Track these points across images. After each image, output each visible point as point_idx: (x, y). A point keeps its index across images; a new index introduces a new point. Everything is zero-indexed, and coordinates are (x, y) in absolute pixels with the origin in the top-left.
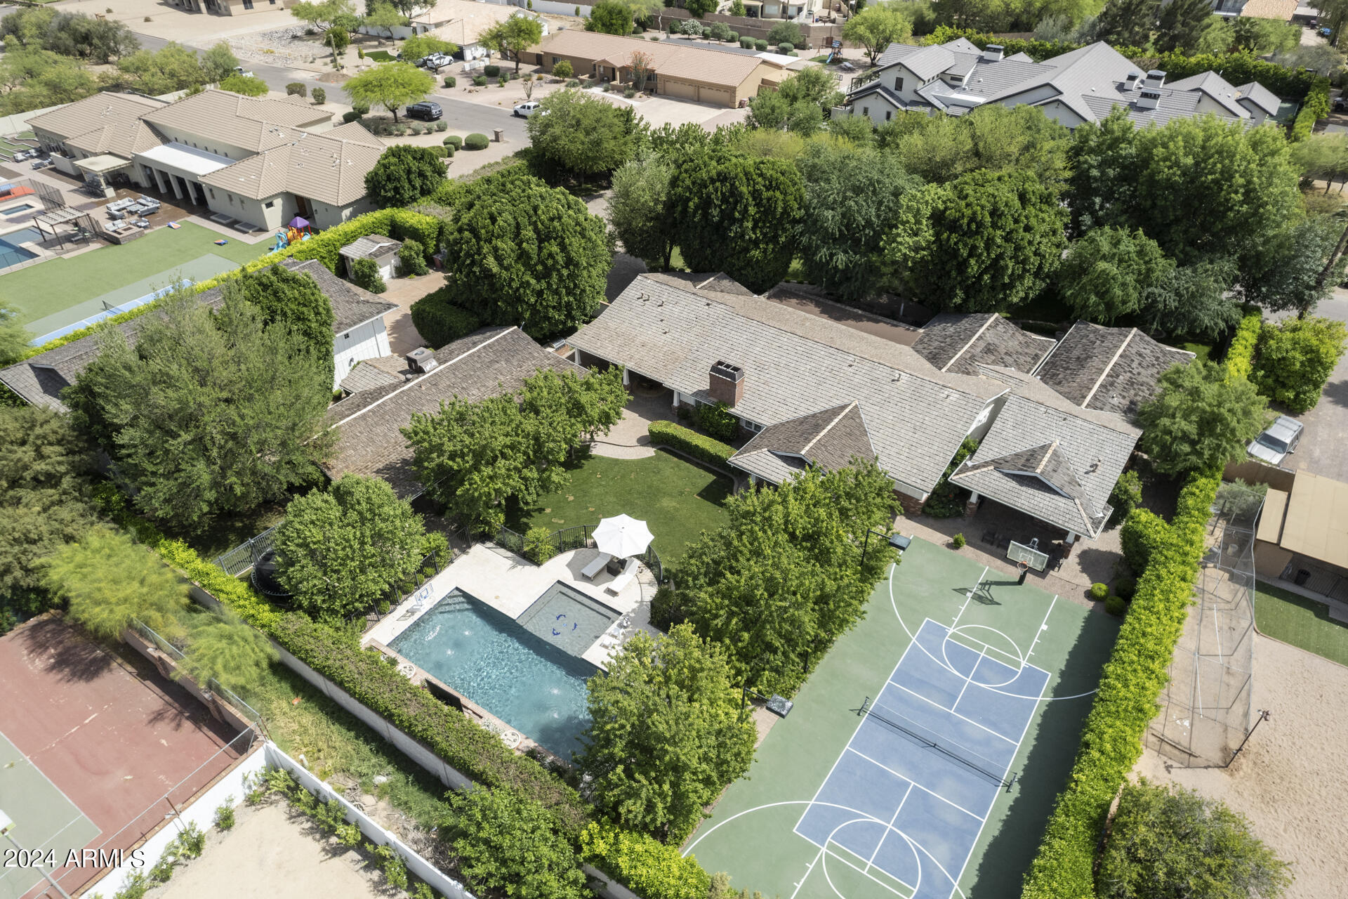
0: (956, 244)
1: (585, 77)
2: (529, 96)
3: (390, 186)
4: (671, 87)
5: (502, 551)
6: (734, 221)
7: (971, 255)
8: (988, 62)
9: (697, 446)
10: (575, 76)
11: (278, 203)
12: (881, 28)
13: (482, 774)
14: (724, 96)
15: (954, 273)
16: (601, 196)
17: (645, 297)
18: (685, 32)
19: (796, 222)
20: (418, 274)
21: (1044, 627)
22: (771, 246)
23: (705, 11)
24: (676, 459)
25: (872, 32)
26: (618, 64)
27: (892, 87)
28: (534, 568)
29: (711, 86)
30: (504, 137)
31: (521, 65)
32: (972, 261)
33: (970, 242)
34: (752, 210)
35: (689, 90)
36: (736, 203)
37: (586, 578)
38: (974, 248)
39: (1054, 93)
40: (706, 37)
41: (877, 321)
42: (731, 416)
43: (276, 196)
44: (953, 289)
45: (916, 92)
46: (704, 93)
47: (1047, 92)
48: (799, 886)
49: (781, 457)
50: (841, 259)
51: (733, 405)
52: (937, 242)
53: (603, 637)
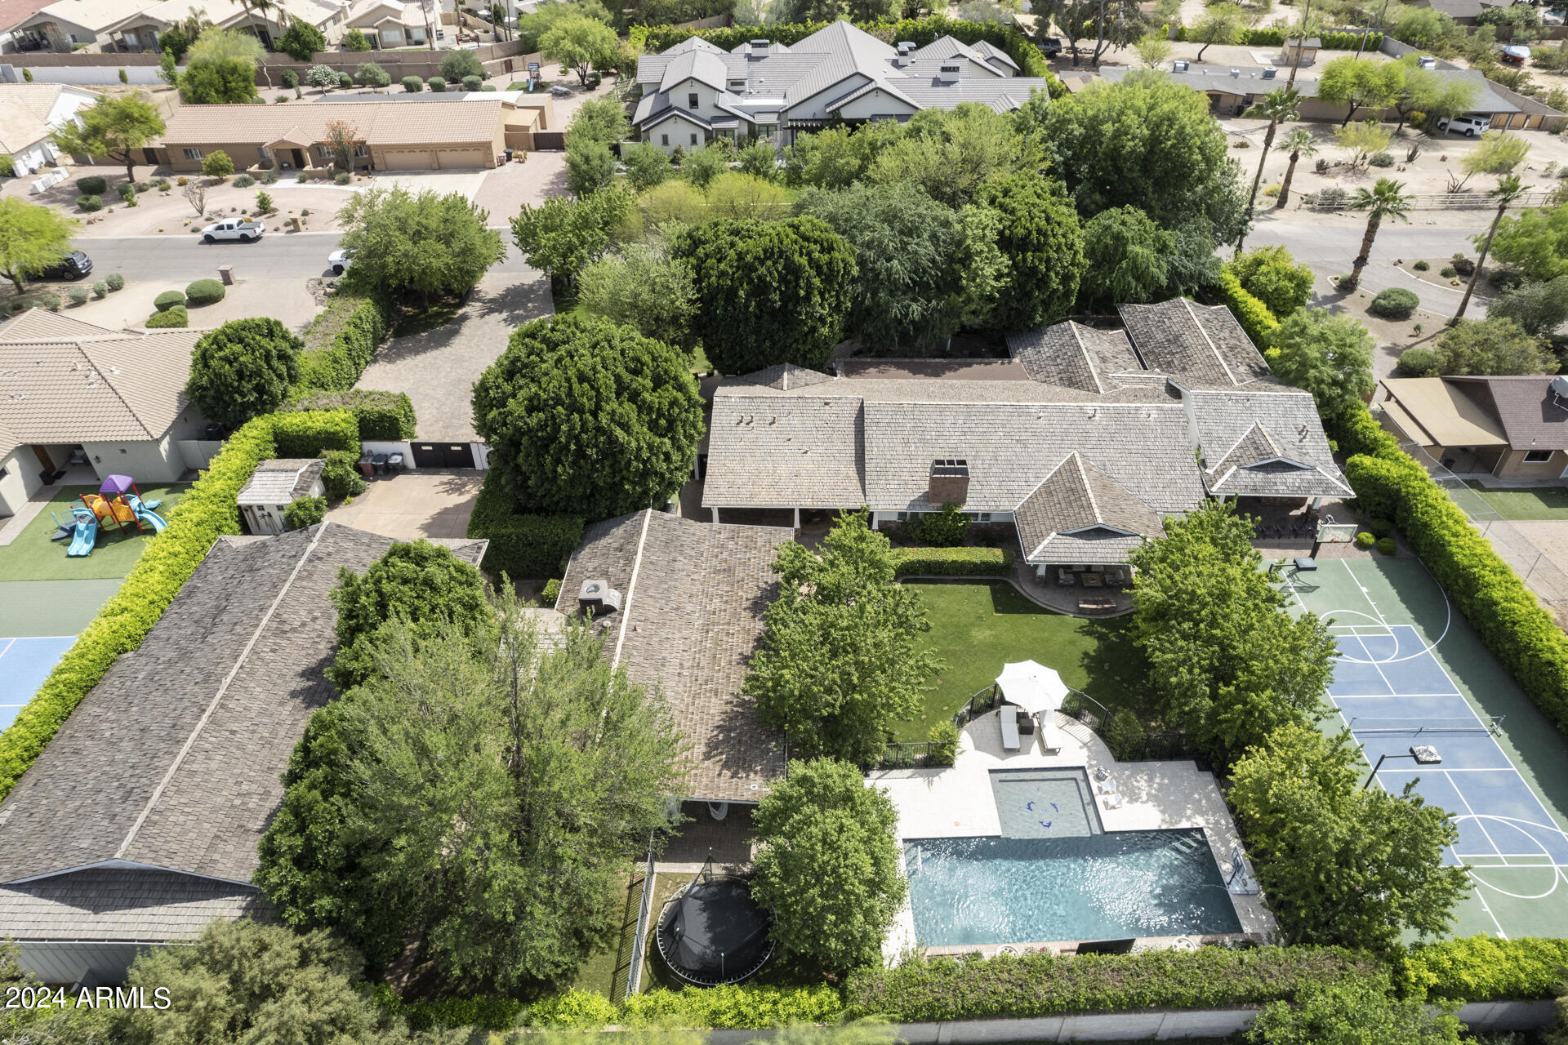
0: (1032, 261)
1: (254, 168)
2: (201, 212)
3: (247, 386)
4: (392, 158)
5: (895, 773)
6: (799, 301)
7: (1048, 269)
8: (758, 59)
9: (954, 562)
10: (239, 170)
11: (13, 466)
12: (590, 38)
13: (1250, 992)
14: (476, 157)
16: (465, 318)
17: (747, 419)
18: (317, 83)
19: (854, 281)
20: (355, 494)
21: (1364, 590)
23: (313, 50)
24: (931, 586)
25: (580, 45)
26: (304, 141)
27: (686, 105)
28: (949, 771)
29: (454, 147)
30: (236, 276)
31: (136, 170)
32: (1052, 274)
33: (1044, 255)
34: (817, 281)
35: (424, 158)
36: (797, 278)
37: (1011, 752)
38: (1048, 260)
39: (863, 81)
40: (344, 85)
41: (969, 365)
42: (966, 516)
43: (7, 458)
45: (716, 106)
46: (446, 157)
47: (858, 81)
48: (1487, 909)
49: (1074, 535)
50: (916, 309)
51: (964, 502)
52: (1015, 265)
53: (1099, 800)
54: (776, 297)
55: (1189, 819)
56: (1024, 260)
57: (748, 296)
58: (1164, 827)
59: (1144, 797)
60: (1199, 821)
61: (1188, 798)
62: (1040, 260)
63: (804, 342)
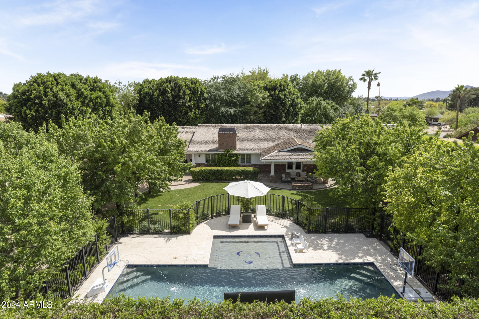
0: (278, 94)
6: (180, 98)
9: (227, 170)
15: (281, 107)
22: (197, 111)
33: (283, 93)
37: (233, 228)
42: (237, 155)
44: (281, 115)
49: (287, 152)
51: (235, 149)
52: (271, 95)
53: (291, 249)
54: (169, 95)
55: (361, 257)
56: (275, 93)
57: (158, 95)
58: (341, 261)
59: (326, 247)
60: (370, 259)
61: (359, 249)
62: (282, 95)
63: (183, 118)
